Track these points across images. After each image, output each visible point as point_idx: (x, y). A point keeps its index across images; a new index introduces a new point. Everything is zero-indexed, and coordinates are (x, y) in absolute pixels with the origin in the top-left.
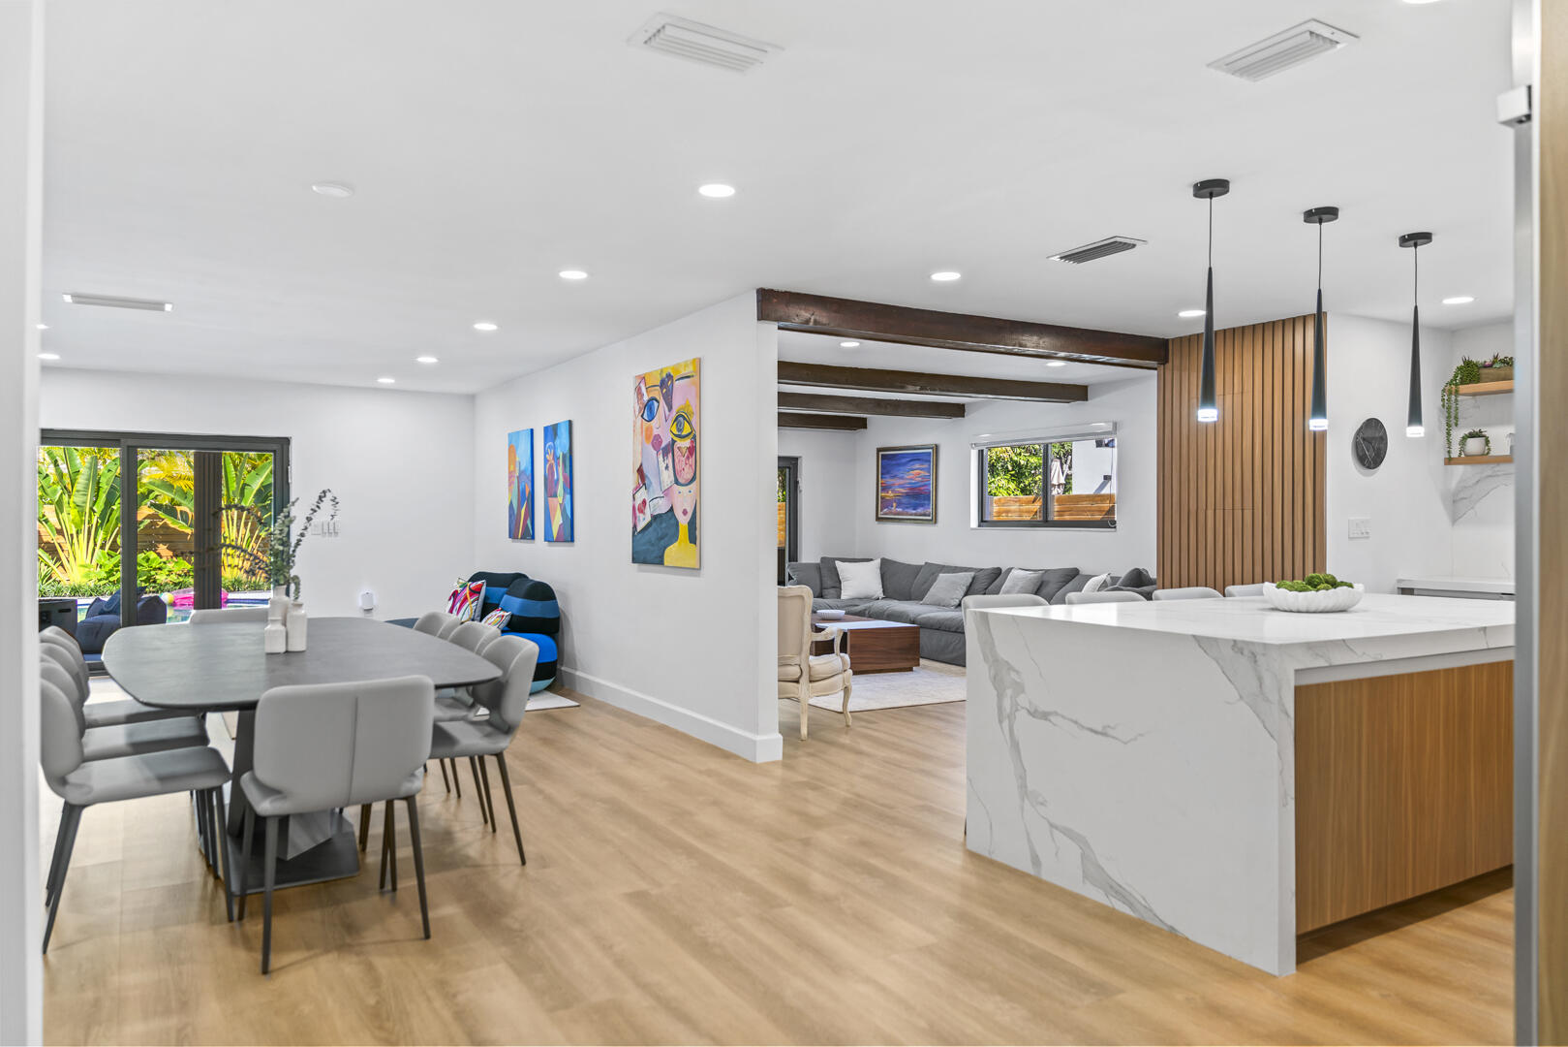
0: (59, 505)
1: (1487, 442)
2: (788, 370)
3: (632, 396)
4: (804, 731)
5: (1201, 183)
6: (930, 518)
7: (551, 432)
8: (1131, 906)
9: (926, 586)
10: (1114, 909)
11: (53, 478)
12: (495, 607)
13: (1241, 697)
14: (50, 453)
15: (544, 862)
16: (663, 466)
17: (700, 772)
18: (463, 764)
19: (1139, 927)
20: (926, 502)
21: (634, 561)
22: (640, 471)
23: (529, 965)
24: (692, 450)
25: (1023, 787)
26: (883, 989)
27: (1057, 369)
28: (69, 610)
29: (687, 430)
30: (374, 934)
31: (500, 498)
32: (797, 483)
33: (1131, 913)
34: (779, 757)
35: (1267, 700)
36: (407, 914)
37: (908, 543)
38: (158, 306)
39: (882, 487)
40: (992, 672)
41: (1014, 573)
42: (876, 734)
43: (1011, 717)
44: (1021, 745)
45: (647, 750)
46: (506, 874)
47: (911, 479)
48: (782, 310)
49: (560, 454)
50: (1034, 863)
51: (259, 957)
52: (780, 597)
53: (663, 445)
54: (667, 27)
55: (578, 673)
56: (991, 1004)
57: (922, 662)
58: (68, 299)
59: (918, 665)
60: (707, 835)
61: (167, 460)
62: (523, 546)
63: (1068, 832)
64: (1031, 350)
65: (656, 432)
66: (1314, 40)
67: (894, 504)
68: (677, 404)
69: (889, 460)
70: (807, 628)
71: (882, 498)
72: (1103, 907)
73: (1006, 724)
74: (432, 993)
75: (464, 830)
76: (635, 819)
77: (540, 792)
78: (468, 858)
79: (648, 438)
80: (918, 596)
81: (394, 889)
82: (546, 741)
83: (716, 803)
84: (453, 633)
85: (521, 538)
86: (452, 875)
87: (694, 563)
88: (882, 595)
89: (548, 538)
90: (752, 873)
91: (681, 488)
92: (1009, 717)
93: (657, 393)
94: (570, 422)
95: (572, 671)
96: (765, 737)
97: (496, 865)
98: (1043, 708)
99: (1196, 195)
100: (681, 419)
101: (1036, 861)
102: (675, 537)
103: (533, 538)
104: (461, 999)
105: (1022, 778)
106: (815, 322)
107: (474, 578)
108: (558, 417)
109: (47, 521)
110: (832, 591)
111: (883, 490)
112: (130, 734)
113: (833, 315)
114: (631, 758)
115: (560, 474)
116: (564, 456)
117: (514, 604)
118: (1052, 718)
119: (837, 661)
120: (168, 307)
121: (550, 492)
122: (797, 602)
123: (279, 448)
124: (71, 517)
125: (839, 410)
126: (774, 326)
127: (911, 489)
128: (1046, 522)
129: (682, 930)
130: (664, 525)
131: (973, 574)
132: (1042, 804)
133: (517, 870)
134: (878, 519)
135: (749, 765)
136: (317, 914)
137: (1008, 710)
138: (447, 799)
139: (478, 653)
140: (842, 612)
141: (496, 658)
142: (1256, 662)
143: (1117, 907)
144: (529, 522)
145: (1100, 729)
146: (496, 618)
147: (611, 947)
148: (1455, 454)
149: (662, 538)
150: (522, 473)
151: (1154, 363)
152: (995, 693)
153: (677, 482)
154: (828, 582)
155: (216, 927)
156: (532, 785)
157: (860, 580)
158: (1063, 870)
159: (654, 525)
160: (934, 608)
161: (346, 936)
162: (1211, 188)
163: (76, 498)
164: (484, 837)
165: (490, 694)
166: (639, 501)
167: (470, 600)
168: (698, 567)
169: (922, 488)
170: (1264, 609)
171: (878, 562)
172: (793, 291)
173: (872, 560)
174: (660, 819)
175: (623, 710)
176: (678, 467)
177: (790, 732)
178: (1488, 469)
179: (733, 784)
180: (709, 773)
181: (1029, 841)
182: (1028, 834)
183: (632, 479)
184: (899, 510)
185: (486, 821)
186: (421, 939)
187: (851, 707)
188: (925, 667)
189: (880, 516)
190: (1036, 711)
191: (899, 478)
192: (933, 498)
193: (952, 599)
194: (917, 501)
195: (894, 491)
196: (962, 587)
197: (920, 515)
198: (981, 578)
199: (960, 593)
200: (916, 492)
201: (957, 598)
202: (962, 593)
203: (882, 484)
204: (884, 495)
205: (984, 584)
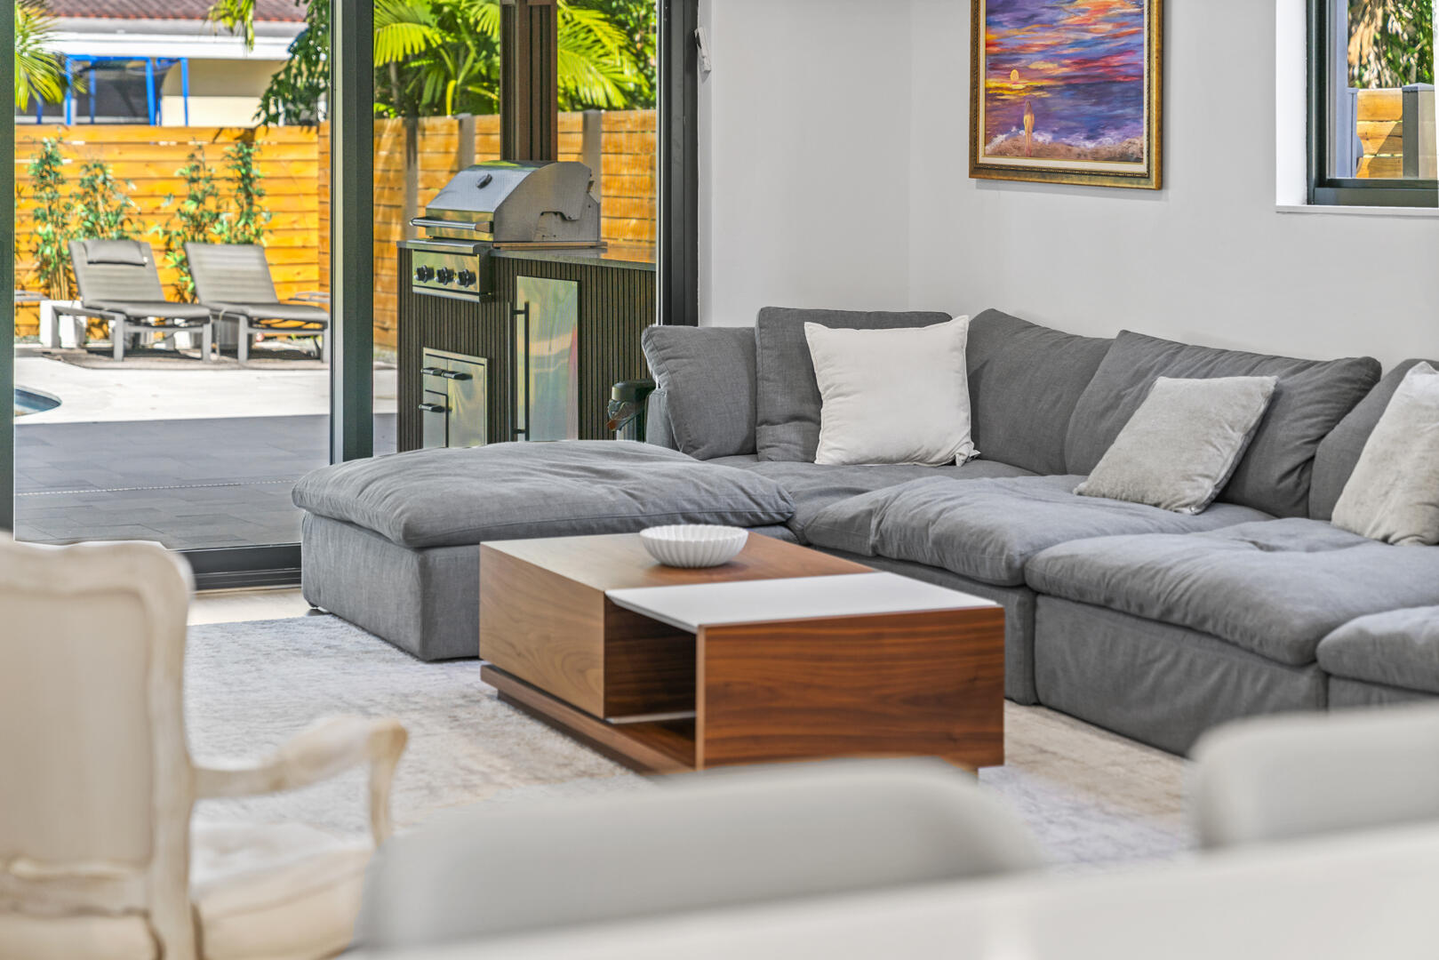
6: (1141, 168)
9: (1106, 424)
20: (1129, 111)
32: (693, 44)
37: (1074, 257)
39: (989, 59)
47: (1081, 28)
67: (1028, 119)
80: (1075, 459)
88: (968, 450)
110: (789, 433)
111: (993, 66)
127: (1082, 62)
131: (1269, 382)
134: (977, 170)
154: (779, 400)
169: (1116, 61)
171: (960, 327)
173: (944, 318)
184: (1044, 138)
188: (1039, 760)
189: (982, 160)
191: (1040, 22)
192: (1150, 95)
193: (1188, 478)
194: (1103, 108)
195: (1024, 72)
196: (1230, 431)
197: (1110, 159)
198: (1290, 417)
199: (1221, 456)
200: (1099, 76)
201: (1207, 476)
202: (1225, 455)
203: (987, 45)
204: (993, 83)
205: (1308, 421)
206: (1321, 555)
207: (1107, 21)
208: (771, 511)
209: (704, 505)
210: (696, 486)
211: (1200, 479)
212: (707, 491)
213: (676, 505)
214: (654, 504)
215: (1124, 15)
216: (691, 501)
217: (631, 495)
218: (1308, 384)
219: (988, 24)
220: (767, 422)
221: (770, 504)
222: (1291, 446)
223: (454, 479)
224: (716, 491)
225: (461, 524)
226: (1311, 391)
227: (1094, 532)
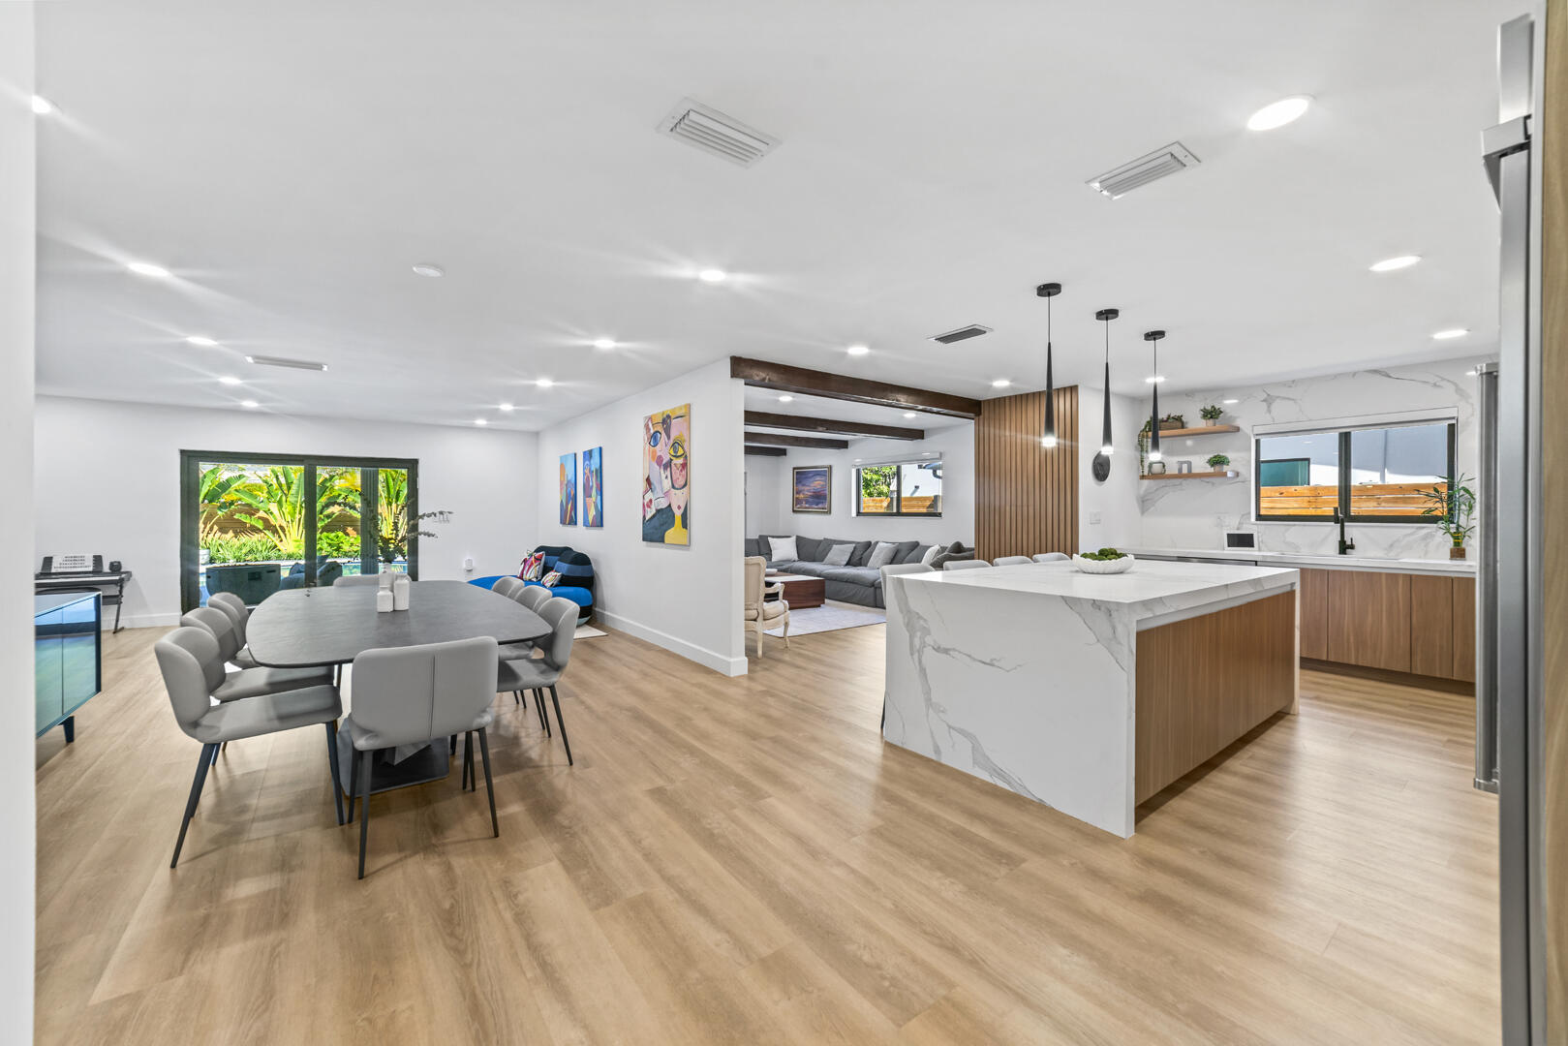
0: (280, 503)
1: (1164, 466)
2: (751, 417)
3: (642, 430)
4: (760, 653)
5: (1044, 286)
6: (826, 510)
7: (588, 455)
8: (1009, 783)
9: (825, 553)
10: (996, 785)
11: (275, 486)
12: (551, 569)
13: (1098, 640)
14: (273, 471)
15: (587, 764)
16: (664, 476)
17: (693, 685)
18: (529, 693)
19: (1017, 801)
20: (824, 501)
21: (644, 540)
22: (648, 480)
23: (576, 861)
24: (684, 466)
25: (928, 700)
26: (853, 871)
27: (910, 418)
28: (274, 571)
29: (680, 452)
30: (455, 834)
31: (554, 498)
33: (1009, 789)
34: (746, 672)
35: (1119, 643)
36: (481, 814)
37: (813, 526)
38: (318, 367)
39: (796, 492)
40: (906, 620)
41: (880, 544)
42: (806, 652)
43: (920, 652)
44: (927, 671)
45: (655, 668)
46: (559, 775)
48: (748, 371)
49: (593, 469)
50: (936, 752)
51: (357, 858)
52: (746, 564)
53: (664, 462)
54: (691, 113)
55: (606, 613)
56: (935, 881)
57: (826, 600)
58: (250, 360)
59: (824, 603)
60: (704, 736)
61: (351, 475)
62: (570, 529)
63: (961, 732)
64: (904, 404)
65: (659, 454)
66: (1173, 160)
67: (804, 502)
68: (674, 434)
69: (801, 475)
70: (763, 585)
71: (797, 498)
72: (988, 784)
73: (916, 656)
74: (498, 894)
75: (528, 735)
76: (652, 725)
77: (582, 702)
78: (530, 759)
79: (653, 458)
80: (820, 559)
81: (474, 789)
82: (586, 662)
83: (706, 709)
84: (519, 594)
85: (569, 524)
86: (518, 775)
87: (686, 542)
89: (586, 524)
90: (739, 769)
91: (677, 491)
92: (918, 651)
93: (659, 428)
94: (601, 448)
95: (600, 610)
96: (736, 659)
97: (550, 766)
98: (944, 645)
99: (1039, 294)
100: (676, 444)
101: (937, 751)
102: (672, 524)
103: (576, 524)
104: (521, 898)
105: (928, 692)
106: (769, 379)
107: (538, 550)
108: (594, 445)
109: (271, 513)
111: (797, 493)
112: (271, 675)
113: (781, 376)
114: (645, 675)
115: (593, 483)
116: (596, 470)
117: (563, 568)
118: (951, 653)
119: (780, 605)
120: (325, 368)
121: (587, 494)
122: (756, 568)
123: (412, 465)
124: (288, 510)
125: (770, 443)
126: (743, 381)
127: (815, 492)
128: (899, 514)
129: (693, 822)
130: (664, 516)
132: (943, 712)
133: (566, 770)
134: (794, 511)
135: (724, 678)
136: (411, 815)
137: (918, 647)
138: (517, 709)
139: (535, 611)
140: (774, 570)
141: (550, 616)
142: (1110, 615)
143: (998, 784)
144: (573, 514)
145: (988, 661)
146: (551, 578)
147: (640, 842)
148: (1146, 473)
149: (663, 525)
150: (569, 482)
151: (972, 415)
152: (908, 635)
153: (673, 487)
154: (764, 550)
155: (329, 830)
156: (576, 696)
157: (784, 549)
158: (959, 759)
159: (658, 516)
160: (831, 567)
161: (430, 838)
162: (1049, 290)
163: (291, 499)
164: (542, 742)
165: (547, 643)
166: (647, 500)
167: (535, 564)
168: (688, 544)
170: (1072, 572)
171: (794, 538)
172: (754, 358)
174: (668, 723)
175: (636, 638)
176: (674, 479)
177: (750, 651)
178: (1162, 482)
179: (717, 694)
180: (700, 686)
181: (933, 737)
182: (932, 733)
183: (642, 485)
184: (807, 506)
185: (544, 728)
186: (490, 838)
187: (788, 635)
188: (828, 605)
189: (795, 509)
190: (939, 648)
192: (828, 499)
194: (819, 500)
195: (803, 494)
197: (820, 509)
200: (818, 495)
203: (796, 489)
207: (819, 486)
215: (823, 485)
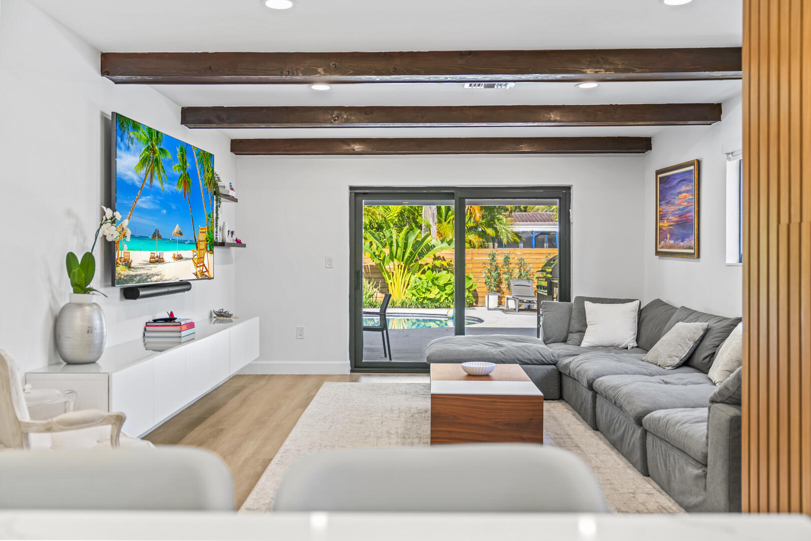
6: (693, 251)
39: (660, 217)
47: (680, 204)
67: (668, 236)
69: (664, 184)
88: (633, 344)
110: (576, 336)
127: (680, 216)
131: (705, 325)
134: (657, 254)
154: (575, 326)
157: (607, 326)
169: (687, 215)
173: (632, 301)
191: (671, 203)
192: (695, 226)
193: (670, 357)
194: (685, 231)
195: (668, 220)
196: (688, 341)
197: (686, 248)
198: (711, 337)
199: (684, 350)
200: (684, 221)
201: (677, 357)
202: (685, 350)
203: (660, 212)
204: (661, 225)
205: (716, 339)
206: (688, 387)
207: (686, 201)
208: (548, 360)
209: (525, 357)
210: (524, 350)
211: (675, 358)
212: (527, 352)
213: (515, 356)
214: (508, 356)
215: (690, 199)
216: (520, 355)
217: (501, 352)
218: (719, 326)
219: (660, 205)
220: (571, 332)
221: (548, 358)
222: (709, 348)
223: (451, 344)
224: (530, 353)
225: (444, 358)
226: (720, 328)
227: (623, 373)
